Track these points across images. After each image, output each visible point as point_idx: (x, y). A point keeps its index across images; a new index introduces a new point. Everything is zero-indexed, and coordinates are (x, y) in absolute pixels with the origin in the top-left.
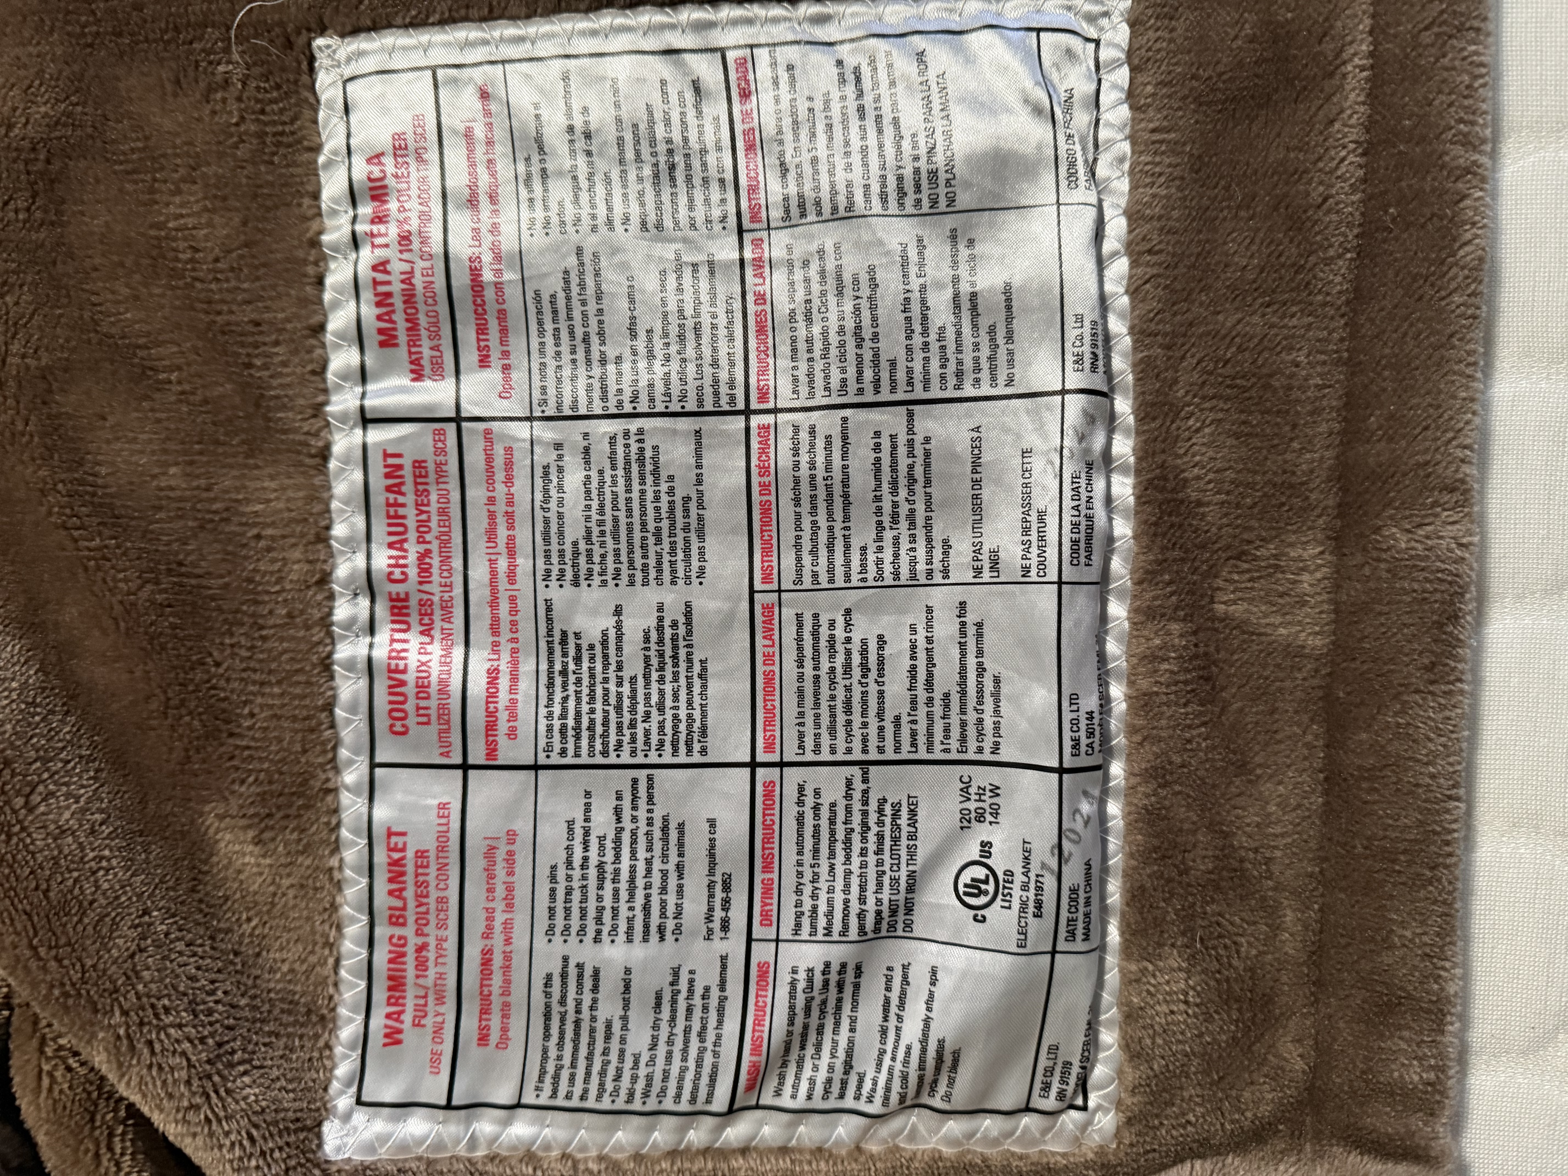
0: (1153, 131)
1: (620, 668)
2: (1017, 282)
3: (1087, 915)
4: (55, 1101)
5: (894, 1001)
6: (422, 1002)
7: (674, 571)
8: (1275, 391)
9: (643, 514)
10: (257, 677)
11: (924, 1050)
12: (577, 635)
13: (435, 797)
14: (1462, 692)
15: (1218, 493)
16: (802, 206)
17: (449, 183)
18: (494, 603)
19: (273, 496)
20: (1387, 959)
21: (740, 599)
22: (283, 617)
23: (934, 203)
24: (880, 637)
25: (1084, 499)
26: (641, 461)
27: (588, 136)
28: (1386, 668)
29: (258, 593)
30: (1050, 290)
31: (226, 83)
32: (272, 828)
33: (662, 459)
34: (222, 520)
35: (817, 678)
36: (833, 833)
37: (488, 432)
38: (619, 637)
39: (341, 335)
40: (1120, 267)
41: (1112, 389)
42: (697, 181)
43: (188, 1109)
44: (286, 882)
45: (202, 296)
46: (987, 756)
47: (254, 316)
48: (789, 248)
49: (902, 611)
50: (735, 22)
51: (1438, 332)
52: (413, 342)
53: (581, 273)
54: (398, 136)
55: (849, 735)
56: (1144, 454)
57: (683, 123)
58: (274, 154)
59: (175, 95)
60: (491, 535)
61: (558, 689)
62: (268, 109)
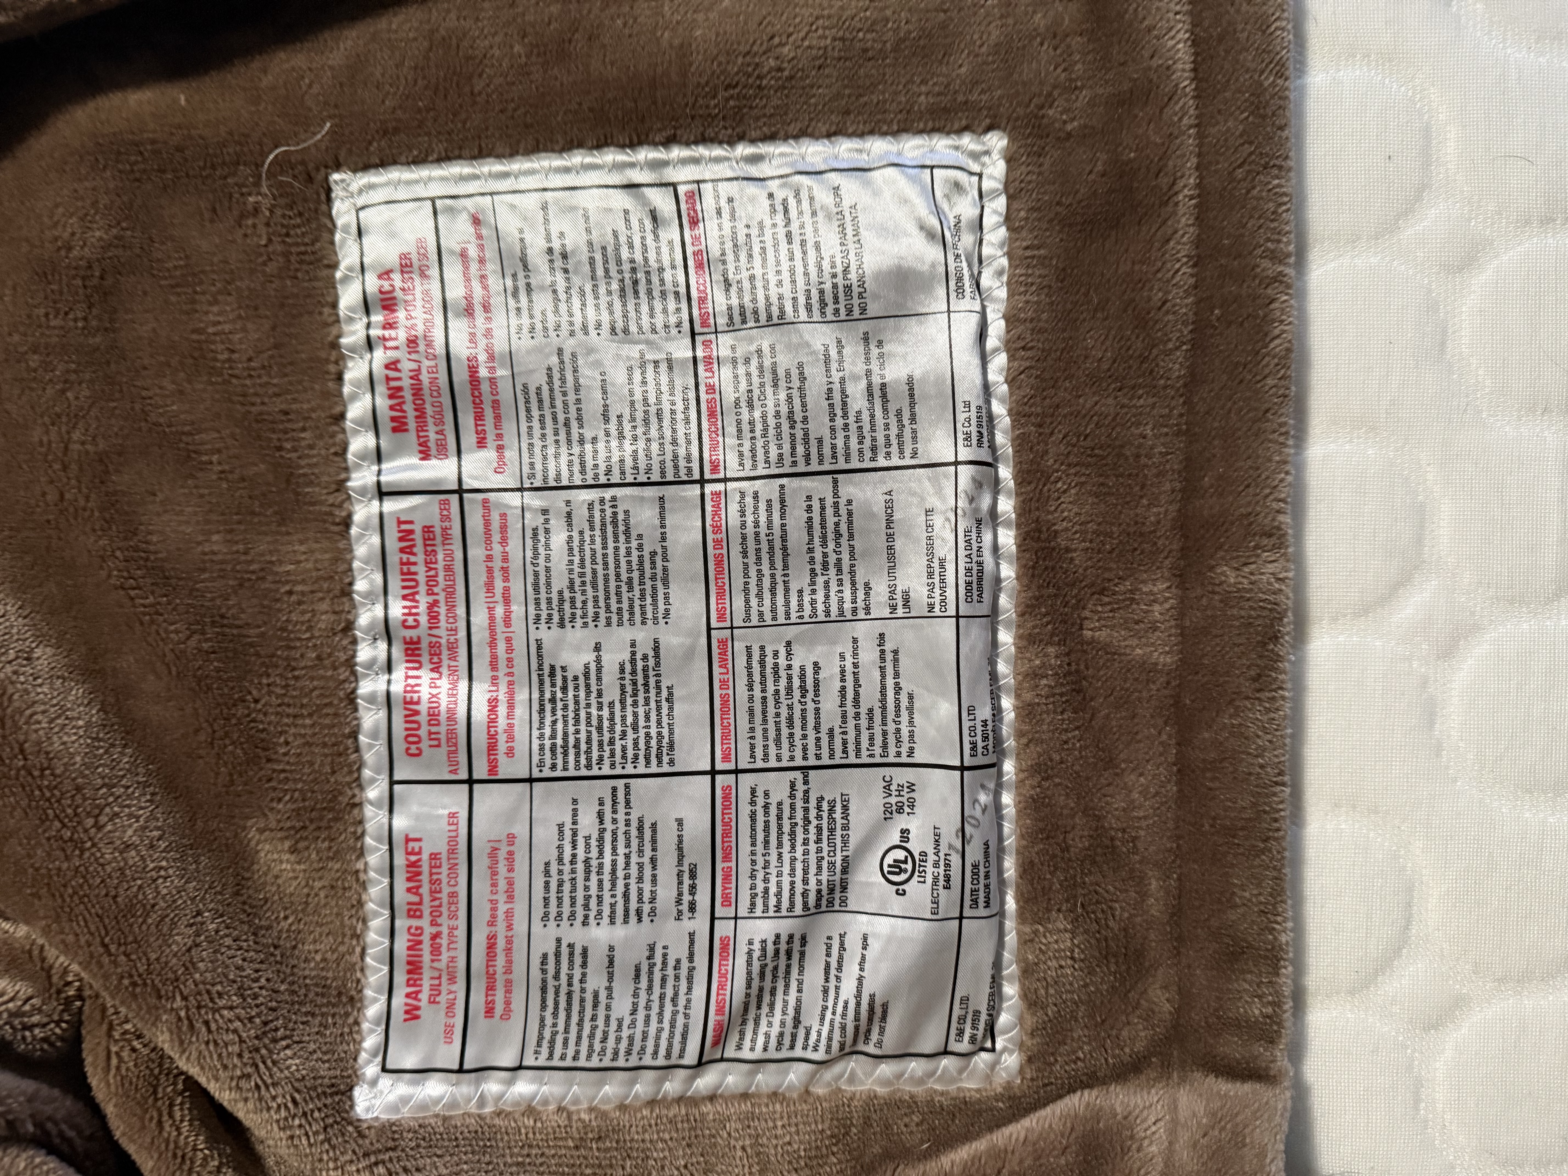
0: (1027, 248)
1: (600, 694)
2: (917, 374)
3: (987, 886)
4: (122, 1078)
5: (834, 964)
6: (437, 982)
7: (643, 613)
8: (1127, 458)
9: (617, 566)
10: (290, 711)
11: (858, 1004)
12: (563, 669)
13: (444, 808)
14: (1283, 698)
15: (1084, 541)
16: (743, 314)
17: (448, 295)
18: (493, 644)
19: (303, 558)
20: (1232, 915)
21: (699, 635)
22: (312, 660)
23: (850, 312)
24: (816, 664)
25: (975, 548)
26: (615, 523)
27: (564, 256)
28: (1221, 680)
29: (291, 640)
30: (944, 381)
31: (256, 211)
32: (306, 838)
33: (632, 521)
34: (258, 579)
35: (764, 699)
36: (780, 827)
37: (485, 501)
38: (599, 670)
39: (359, 422)
40: (999, 361)
41: (996, 459)
42: (656, 293)
43: (240, 1078)
44: (318, 884)
45: (239, 389)
46: (904, 759)
47: (283, 407)
48: (733, 348)
49: (834, 643)
50: (684, 162)
51: (1256, 409)
52: (421, 427)
53: (562, 370)
54: (404, 256)
55: (792, 745)
56: (1024, 510)
57: (644, 245)
58: (297, 270)
59: (212, 221)
60: (489, 587)
61: (548, 713)
62: (292, 232)
